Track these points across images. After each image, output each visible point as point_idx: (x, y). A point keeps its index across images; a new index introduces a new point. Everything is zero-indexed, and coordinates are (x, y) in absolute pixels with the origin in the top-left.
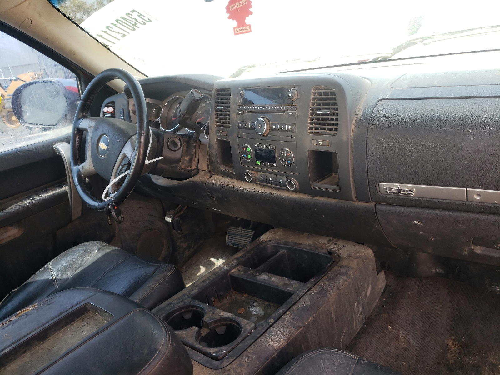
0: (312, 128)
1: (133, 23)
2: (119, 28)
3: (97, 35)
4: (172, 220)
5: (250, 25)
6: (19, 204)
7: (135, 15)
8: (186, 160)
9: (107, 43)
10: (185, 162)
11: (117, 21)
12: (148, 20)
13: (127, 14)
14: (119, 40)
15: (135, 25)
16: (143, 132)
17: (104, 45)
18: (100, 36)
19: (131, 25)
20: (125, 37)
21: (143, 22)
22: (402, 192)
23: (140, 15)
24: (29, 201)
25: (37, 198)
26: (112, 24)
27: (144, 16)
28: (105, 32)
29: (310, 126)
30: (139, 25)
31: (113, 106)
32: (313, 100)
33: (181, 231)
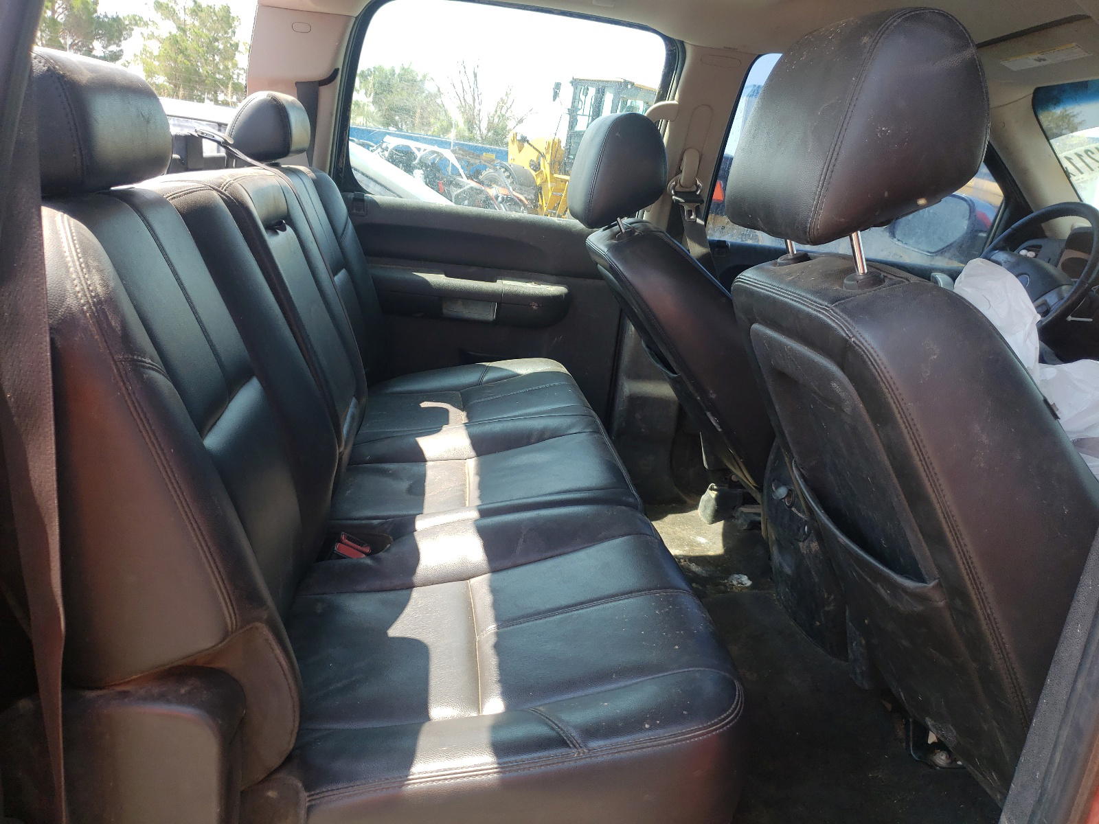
9: (1071, 170)
31: (1037, 252)
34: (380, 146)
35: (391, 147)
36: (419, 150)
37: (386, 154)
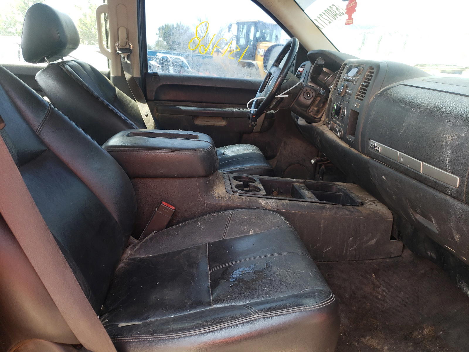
0: (359, 95)
1: (335, 14)
2: (327, 16)
3: (315, 19)
4: (314, 163)
5: (353, 19)
6: (231, 109)
7: (334, 8)
8: (315, 110)
9: (320, 26)
10: (314, 111)
11: (325, 11)
12: (342, 13)
13: (330, 7)
14: (327, 25)
15: (335, 15)
16: (281, 76)
17: (318, 27)
18: (316, 20)
19: (333, 15)
20: (331, 24)
21: (339, 14)
22: (375, 148)
23: (337, 9)
24: (237, 109)
25: (241, 110)
26: (322, 13)
27: (340, 10)
28: (319, 18)
29: (358, 93)
30: (337, 16)
31: (304, 68)
32: (367, 76)
33: (322, 177)
34: (155, 58)
35: (159, 58)
36: (171, 58)
37: (158, 61)
